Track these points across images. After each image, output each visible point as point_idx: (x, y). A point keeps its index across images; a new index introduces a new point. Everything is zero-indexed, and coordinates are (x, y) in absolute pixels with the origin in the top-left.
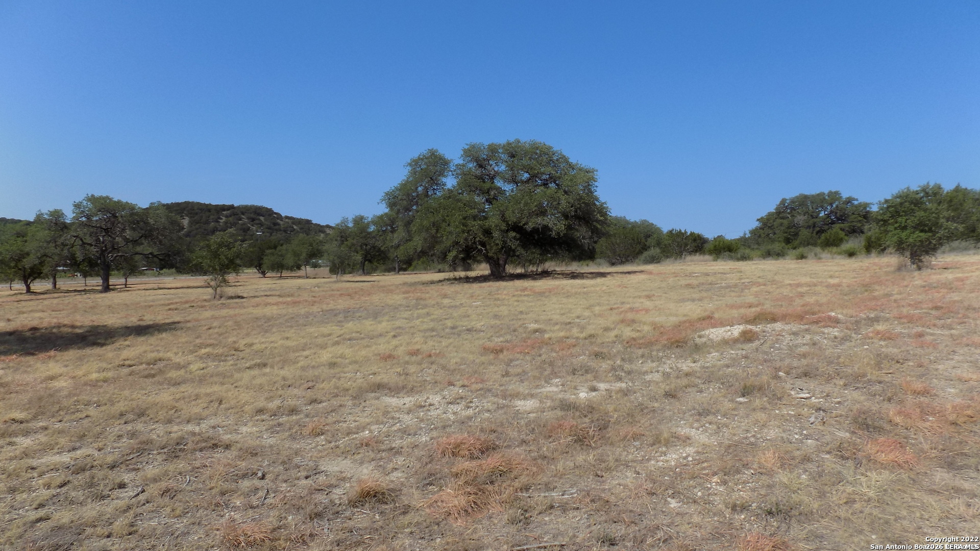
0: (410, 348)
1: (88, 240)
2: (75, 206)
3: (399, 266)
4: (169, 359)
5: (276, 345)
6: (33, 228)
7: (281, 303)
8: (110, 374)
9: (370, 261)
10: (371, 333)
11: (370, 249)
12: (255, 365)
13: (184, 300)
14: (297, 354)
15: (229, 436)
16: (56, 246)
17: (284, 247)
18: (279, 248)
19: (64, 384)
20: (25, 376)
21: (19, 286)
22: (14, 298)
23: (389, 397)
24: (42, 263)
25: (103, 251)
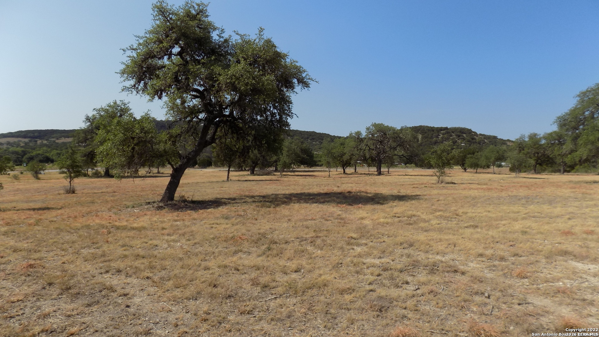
0: (584, 229)
1: (372, 147)
2: (367, 129)
3: (564, 169)
4: (419, 216)
5: (482, 215)
6: (347, 140)
7: (480, 188)
8: (390, 220)
9: (540, 164)
10: (549, 214)
11: (541, 156)
12: (470, 226)
13: (421, 182)
14: (497, 223)
15: (462, 267)
16: (358, 150)
17: (479, 153)
18: (476, 154)
19: (368, 223)
20: (350, 216)
21: (340, 170)
22: (338, 176)
23: (575, 261)
24: (351, 159)
25: (379, 153)
